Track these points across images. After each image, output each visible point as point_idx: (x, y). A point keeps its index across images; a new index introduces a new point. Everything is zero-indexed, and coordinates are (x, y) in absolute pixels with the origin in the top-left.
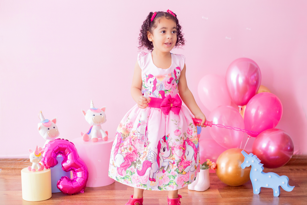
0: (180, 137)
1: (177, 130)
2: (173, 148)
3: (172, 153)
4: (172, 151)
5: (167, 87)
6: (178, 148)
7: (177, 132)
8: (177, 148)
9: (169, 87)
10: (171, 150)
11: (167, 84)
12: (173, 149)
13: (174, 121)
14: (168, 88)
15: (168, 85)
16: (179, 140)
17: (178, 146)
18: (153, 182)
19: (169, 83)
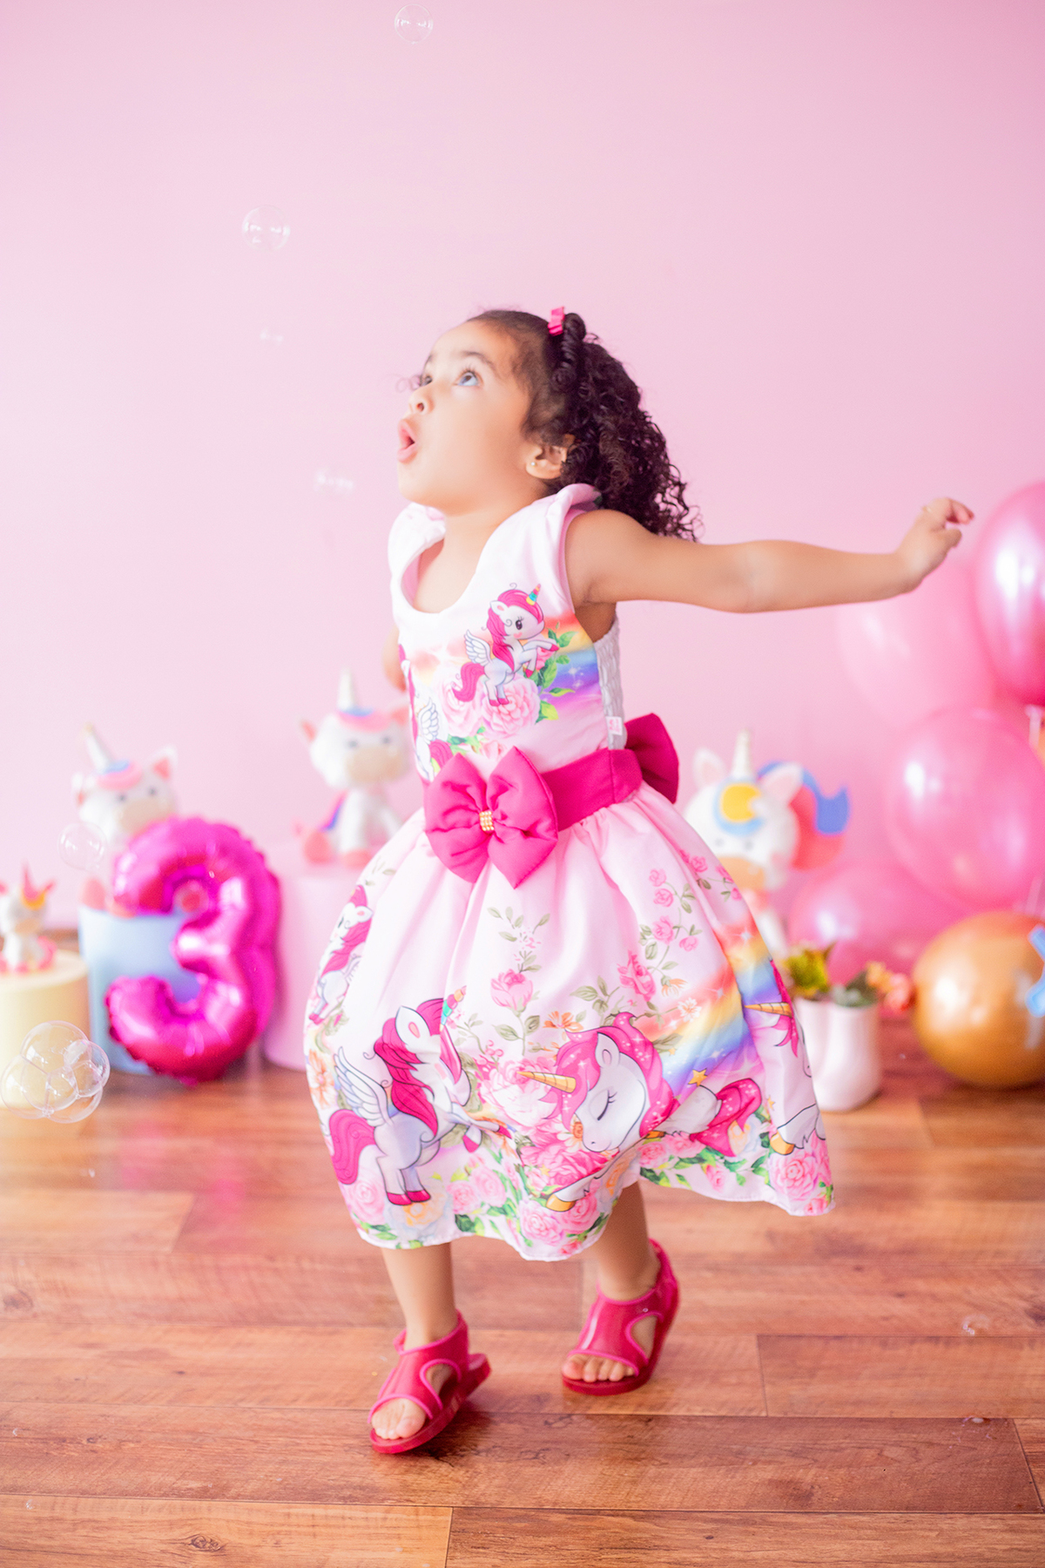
0: (525, 1016)
1: (511, 973)
2: (485, 1069)
3: (479, 1095)
4: (479, 1085)
5: (458, 719)
6: (511, 1074)
7: (509, 985)
8: (505, 1078)
9: (466, 718)
10: (471, 1077)
11: (454, 701)
12: (486, 1076)
13: (504, 916)
14: (461, 726)
15: (456, 708)
16: (520, 1030)
17: (511, 1066)
18: (416, 1207)
19: (466, 695)
